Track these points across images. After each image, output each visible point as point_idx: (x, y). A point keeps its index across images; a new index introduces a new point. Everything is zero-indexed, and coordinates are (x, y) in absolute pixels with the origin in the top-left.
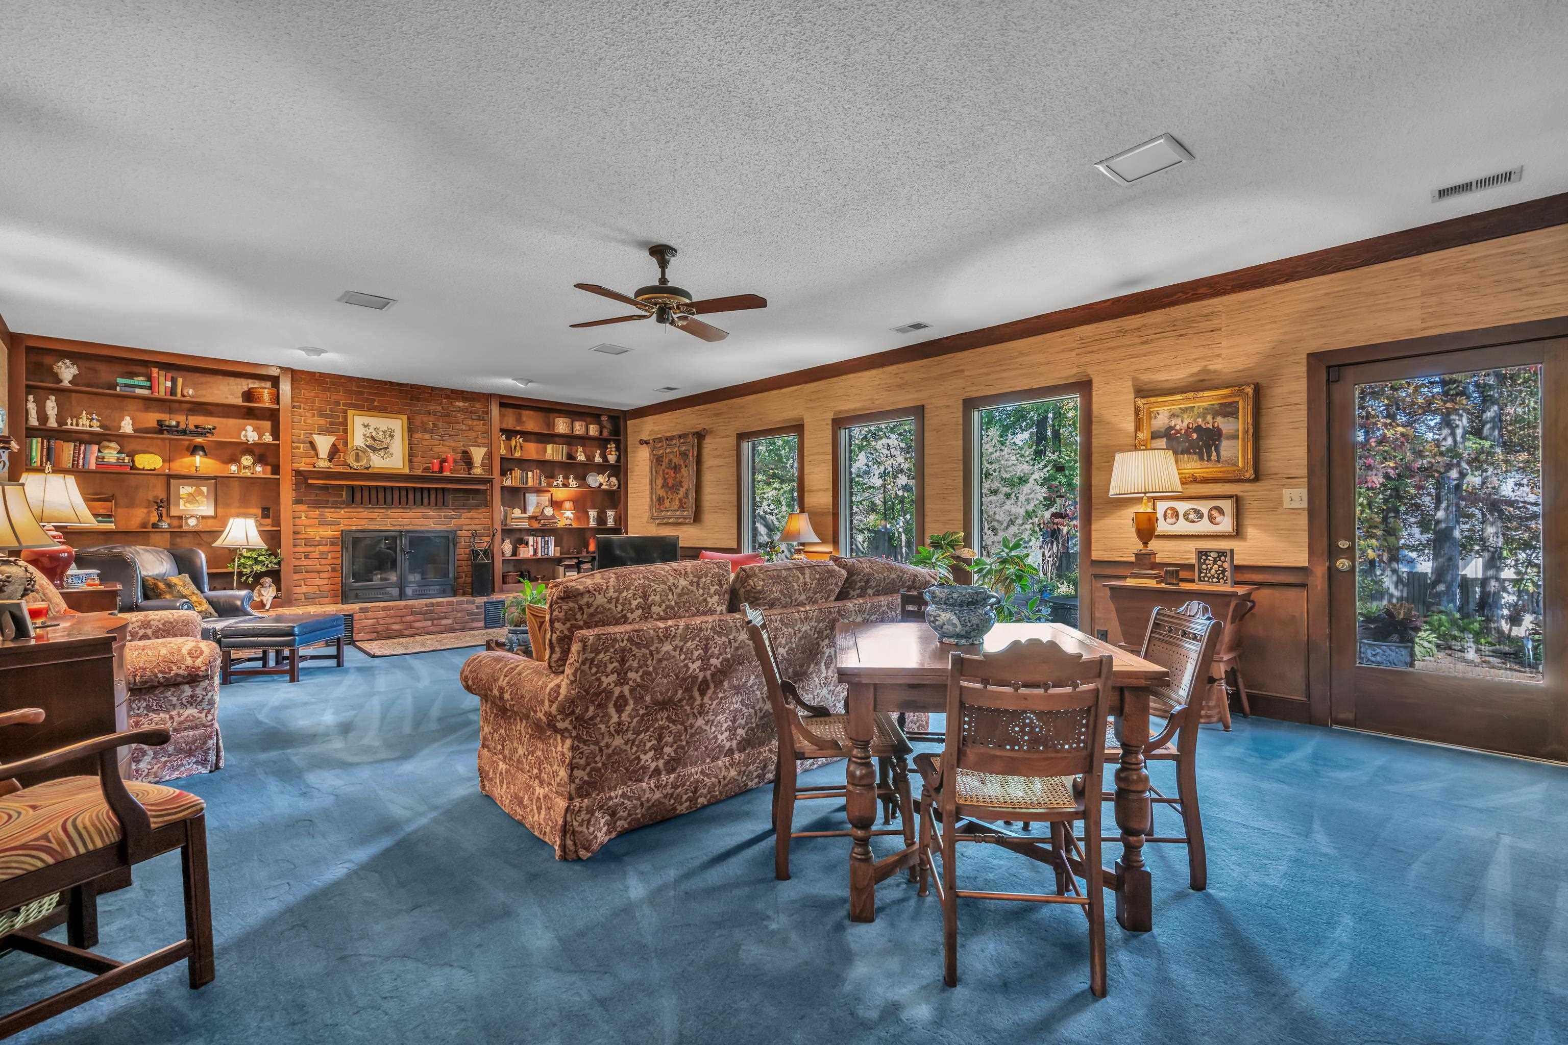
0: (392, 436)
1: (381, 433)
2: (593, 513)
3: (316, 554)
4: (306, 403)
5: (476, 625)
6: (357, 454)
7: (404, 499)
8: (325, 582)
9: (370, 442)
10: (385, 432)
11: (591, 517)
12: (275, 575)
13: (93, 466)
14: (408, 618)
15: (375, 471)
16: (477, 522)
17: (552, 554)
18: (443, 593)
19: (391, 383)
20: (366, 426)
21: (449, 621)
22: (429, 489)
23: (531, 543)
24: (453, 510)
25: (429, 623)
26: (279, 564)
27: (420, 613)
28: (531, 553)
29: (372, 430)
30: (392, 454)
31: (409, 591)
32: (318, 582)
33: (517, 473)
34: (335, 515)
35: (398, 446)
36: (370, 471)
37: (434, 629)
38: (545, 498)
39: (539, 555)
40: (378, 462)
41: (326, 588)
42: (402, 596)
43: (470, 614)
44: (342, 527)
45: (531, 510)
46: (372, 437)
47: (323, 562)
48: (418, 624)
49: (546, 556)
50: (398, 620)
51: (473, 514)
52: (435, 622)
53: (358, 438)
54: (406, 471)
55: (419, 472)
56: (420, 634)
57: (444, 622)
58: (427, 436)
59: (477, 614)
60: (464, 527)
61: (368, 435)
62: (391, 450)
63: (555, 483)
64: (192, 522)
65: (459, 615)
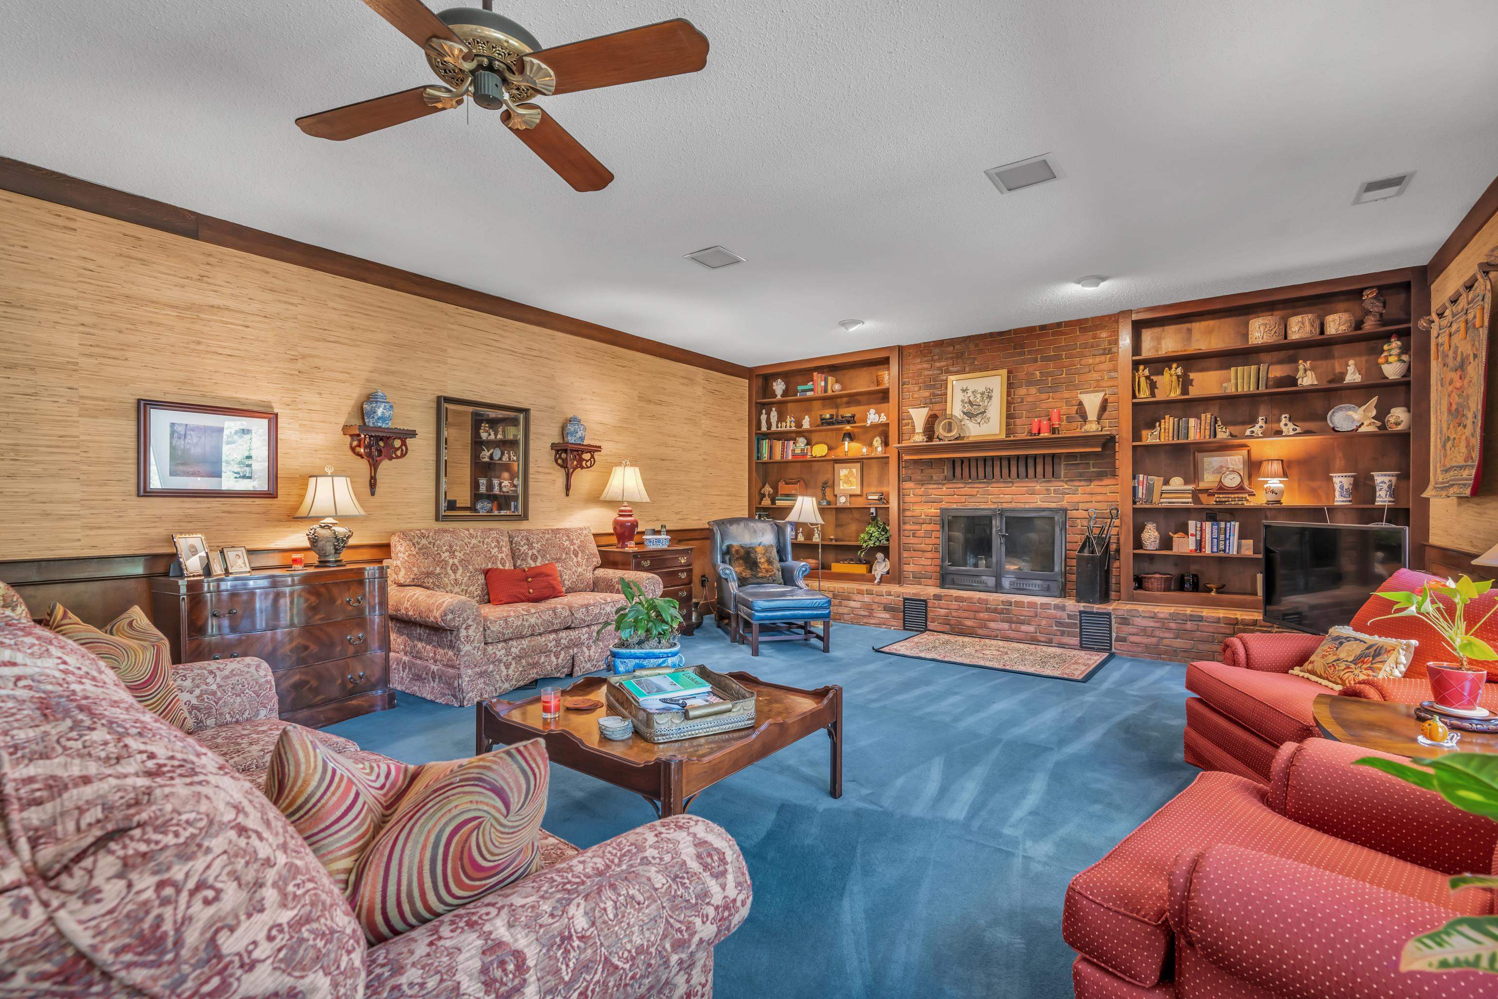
0: (990, 397)
1: (979, 396)
2: (1341, 481)
3: (921, 533)
4: (913, 378)
5: (1066, 640)
6: (950, 424)
7: (1005, 471)
8: (929, 562)
9: (968, 407)
10: (983, 394)
11: (1337, 487)
12: (885, 550)
13: (790, 457)
14: (982, 615)
15: (971, 439)
16: (1100, 498)
17: (1233, 551)
18: (1047, 592)
19: (991, 335)
20: (964, 391)
21: (1031, 629)
22: (1035, 457)
23: (1192, 530)
24: (1066, 482)
25: (1006, 626)
26: (888, 540)
27: (995, 611)
28: (1192, 546)
29: (970, 393)
30: (989, 419)
31: (1006, 583)
32: (923, 561)
33: (1169, 423)
34: (939, 492)
35: (995, 410)
36: (965, 441)
37: (1012, 634)
38: (1236, 460)
39: (1208, 551)
40: (975, 431)
41: (930, 569)
42: (998, 588)
43: (1059, 624)
44: (944, 505)
45: (1209, 480)
46: (970, 402)
47: (928, 541)
48: (992, 625)
49: (1222, 554)
50: (971, 614)
51: (1094, 486)
52: (1013, 626)
53: (956, 408)
54: (1003, 437)
55: (1022, 435)
56: (995, 638)
57: (1024, 628)
58: (1033, 390)
59: (1068, 625)
60: (1081, 506)
61: (966, 400)
62: (988, 414)
63: (1248, 433)
64: (843, 500)
65: (1044, 622)
